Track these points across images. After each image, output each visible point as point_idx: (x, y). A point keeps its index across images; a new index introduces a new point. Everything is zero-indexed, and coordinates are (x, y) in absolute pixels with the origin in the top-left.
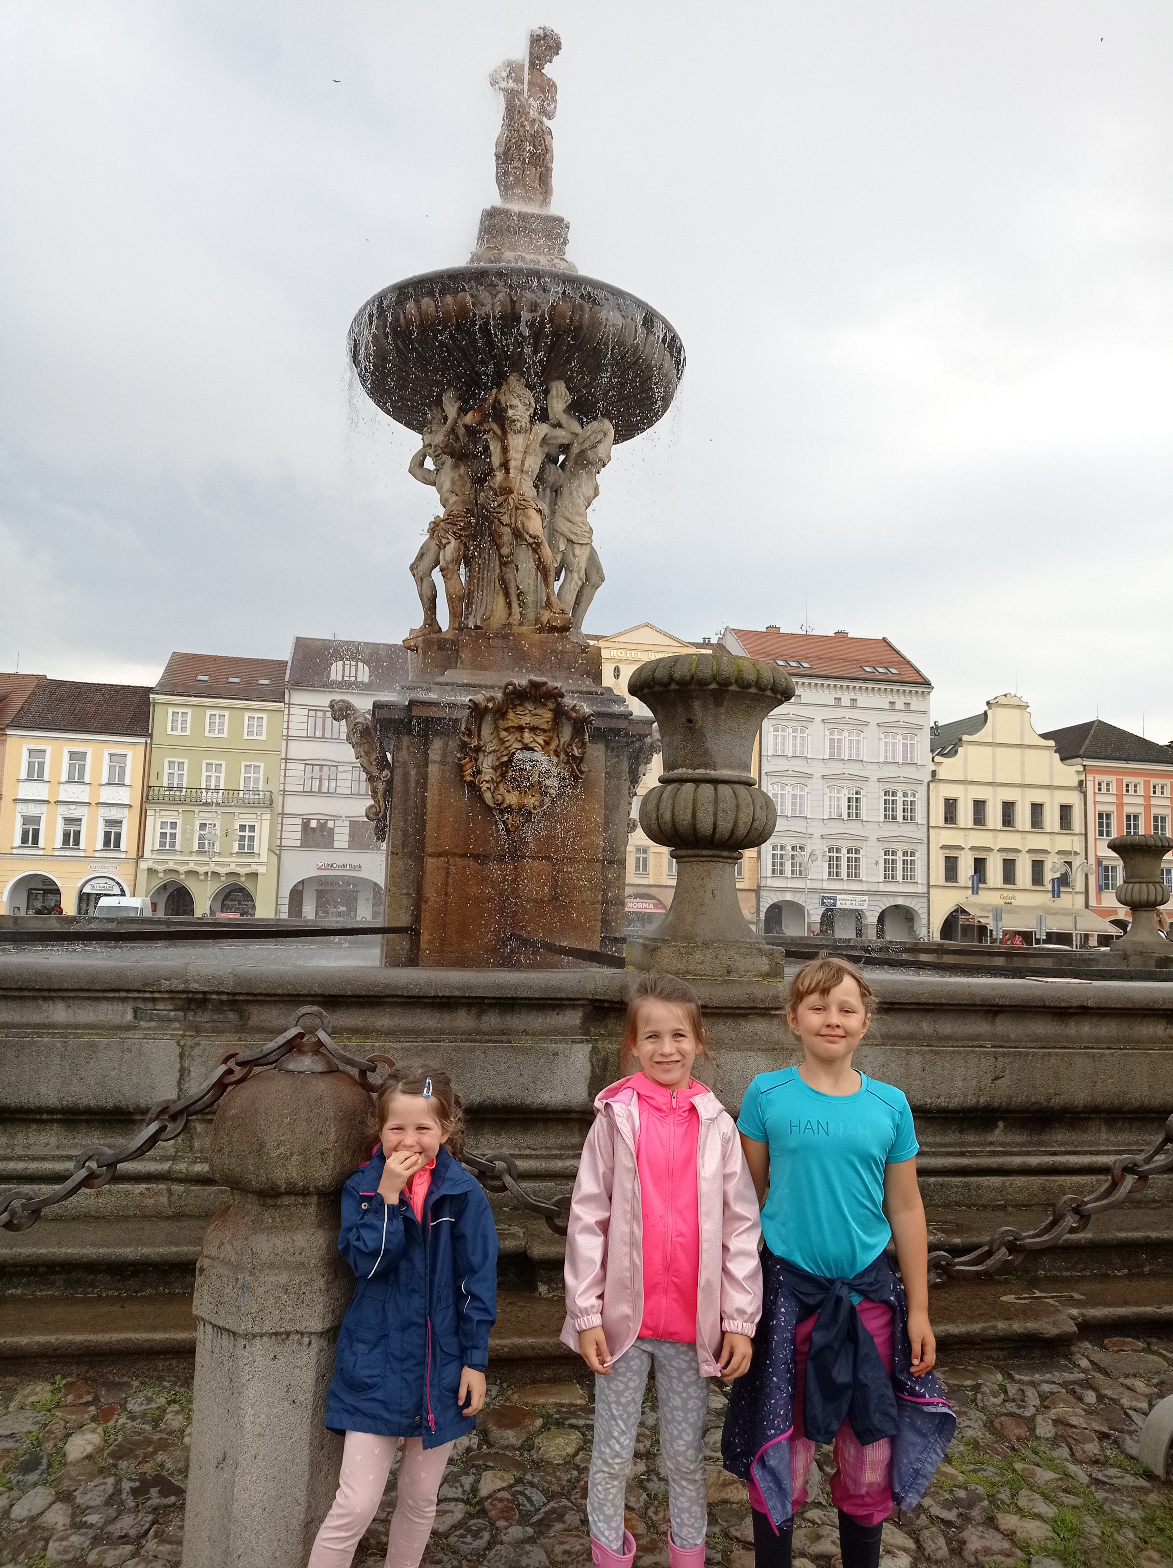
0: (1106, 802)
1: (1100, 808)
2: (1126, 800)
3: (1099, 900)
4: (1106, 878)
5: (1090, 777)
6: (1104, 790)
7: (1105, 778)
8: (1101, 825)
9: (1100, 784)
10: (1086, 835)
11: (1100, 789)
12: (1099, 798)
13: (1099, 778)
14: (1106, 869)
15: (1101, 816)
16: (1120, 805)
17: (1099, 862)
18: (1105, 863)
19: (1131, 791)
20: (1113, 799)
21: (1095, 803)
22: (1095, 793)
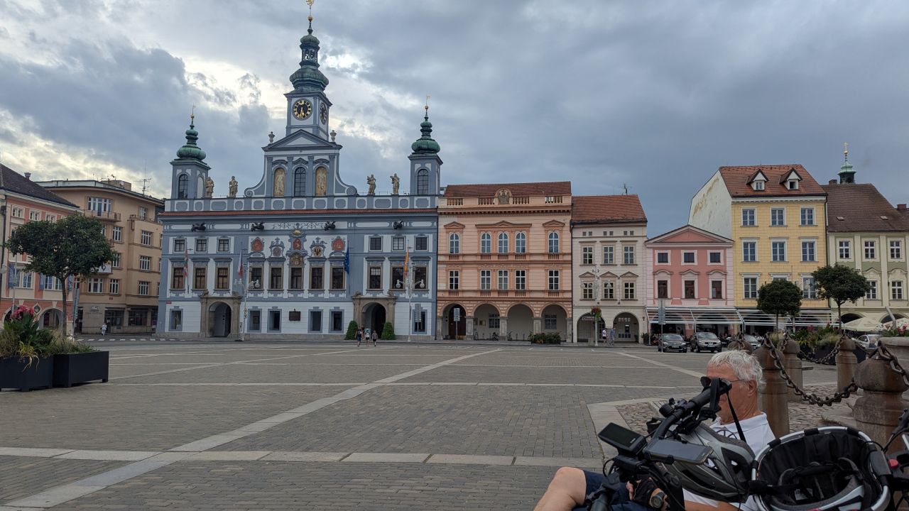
0: (18, 225)
5: (9, 205)
6: (16, 215)
7: (18, 207)
9: (14, 211)
11: (14, 214)
12: (13, 221)
13: (15, 206)
19: (34, 219)
21: (11, 223)
22: (11, 217)
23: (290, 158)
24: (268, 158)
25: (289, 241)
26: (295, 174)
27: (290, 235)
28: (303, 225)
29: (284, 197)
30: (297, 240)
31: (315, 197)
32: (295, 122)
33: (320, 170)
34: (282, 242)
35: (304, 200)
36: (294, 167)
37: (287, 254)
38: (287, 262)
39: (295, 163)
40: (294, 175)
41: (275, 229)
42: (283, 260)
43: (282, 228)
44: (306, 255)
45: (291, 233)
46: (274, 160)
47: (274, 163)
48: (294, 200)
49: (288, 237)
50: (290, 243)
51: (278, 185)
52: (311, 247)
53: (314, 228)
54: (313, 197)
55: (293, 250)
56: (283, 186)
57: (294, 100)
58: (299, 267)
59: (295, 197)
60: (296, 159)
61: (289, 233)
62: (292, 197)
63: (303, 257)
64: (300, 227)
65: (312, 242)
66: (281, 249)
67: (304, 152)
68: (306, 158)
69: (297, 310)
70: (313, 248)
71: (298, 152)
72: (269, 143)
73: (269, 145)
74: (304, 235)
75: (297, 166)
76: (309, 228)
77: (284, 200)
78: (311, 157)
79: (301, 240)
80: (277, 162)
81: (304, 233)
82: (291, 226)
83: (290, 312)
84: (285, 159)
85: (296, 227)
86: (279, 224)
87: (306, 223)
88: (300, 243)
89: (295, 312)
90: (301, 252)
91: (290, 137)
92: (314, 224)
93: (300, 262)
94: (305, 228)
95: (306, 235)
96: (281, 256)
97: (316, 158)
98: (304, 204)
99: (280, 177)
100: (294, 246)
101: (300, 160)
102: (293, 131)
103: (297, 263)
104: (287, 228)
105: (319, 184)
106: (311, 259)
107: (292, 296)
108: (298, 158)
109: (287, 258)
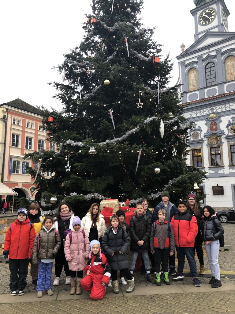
0: (17, 130)
1: (13, 132)
2: (27, 130)
3: (9, 178)
4: (14, 167)
5: (9, 116)
6: (16, 123)
7: (18, 118)
8: (13, 140)
9: (14, 120)
10: (5, 144)
11: (14, 123)
12: (13, 127)
13: (14, 117)
14: (14, 162)
15: (13, 136)
16: (24, 132)
17: (11, 158)
18: (13, 159)
19: (30, 127)
20: (21, 129)
21: (11, 129)
22: (11, 124)
23: (200, 57)
24: (182, 64)
25: (206, 124)
26: (206, 69)
27: (206, 120)
28: (217, 108)
29: (198, 90)
30: (213, 123)
31: (226, 82)
32: (201, 29)
33: (229, 59)
34: (199, 126)
35: (216, 87)
36: (204, 64)
37: (205, 136)
38: (206, 143)
39: (204, 60)
40: (204, 71)
41: (193, 116)
42: (202, 141)
43: (198, 115)
44: (223, 134)
45: (206, 118)
46: (186, 64)
47: (186, 66)
48: (206, 90)
49: (204, 122)
50: (207, 127)
51: (191, 82)
52: (227, 127)
53: (228, 109)
54: (224, 83)
55: (210, 132)
56: (195, 82)
57: (199, 13)
58: (218, 145)
59: (207, 87)
60: (204, 57)
61: (205, 118)
62: (205, 88)
63: (220, 136)
64: (214, 111)
65: (228, 122)
66: (199, 132)
67: (211, 49)
68: (214, 53)
69: (219, 185)
70: (229, 127)
71: (207, 51)
72: (181, 52)
73: (181, 53)
74: (219, 117)
75: (207, 61)
76: (223, 110)
77: (197, 92)
78: (218, 51)
79: (217, 122)
80: (189, 64)
81: (219, 116)
82: (207, 111)
83: (213, 187)
84: (196, 60)
85: (211, 112)
86: (195, 112)
87: (220, 107)
88: (216, 125)
89: (218, 187)
90: (218, 132)
91: (198, 42)
92: (228, 105)
93: (217, 141)
94: (220, 110)
95: (221, 116)
96: (200, 138)
97: (223, 50)
98: (217, 91)
99: (193, 75)
100: (211, 128)
101: (209, 56)
102: (200, 36)
103: (215, 142)
104: (202, 114)
105: (229, 71)
106: (228, 138)
107: (213, 172)
108: (207, 55)
109: (206, 139)
